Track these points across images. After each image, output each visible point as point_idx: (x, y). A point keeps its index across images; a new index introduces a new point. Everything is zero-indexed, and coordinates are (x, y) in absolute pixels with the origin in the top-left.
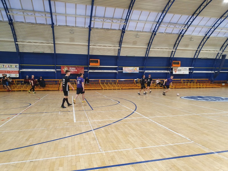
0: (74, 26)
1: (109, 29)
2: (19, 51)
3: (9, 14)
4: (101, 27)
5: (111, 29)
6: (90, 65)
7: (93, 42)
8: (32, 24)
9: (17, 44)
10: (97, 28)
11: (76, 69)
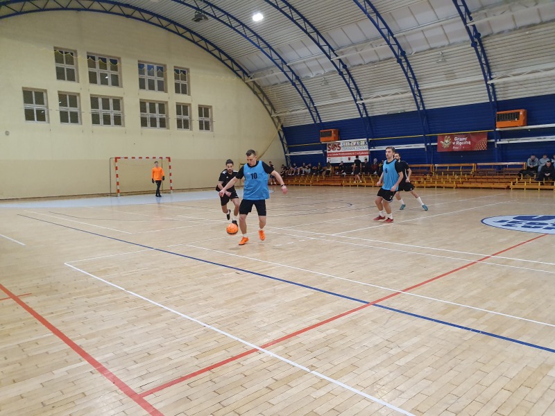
0: (444, 46)
1: (534, 25)
2: (367, 114)
3: (338, 58)
4: (511, 26)
5: (542, 23)
6: (497, 126)
7: (499, 69)
8: (373, 63)
9: (363, 104)
10: (499, 33)
11: (467, 140)
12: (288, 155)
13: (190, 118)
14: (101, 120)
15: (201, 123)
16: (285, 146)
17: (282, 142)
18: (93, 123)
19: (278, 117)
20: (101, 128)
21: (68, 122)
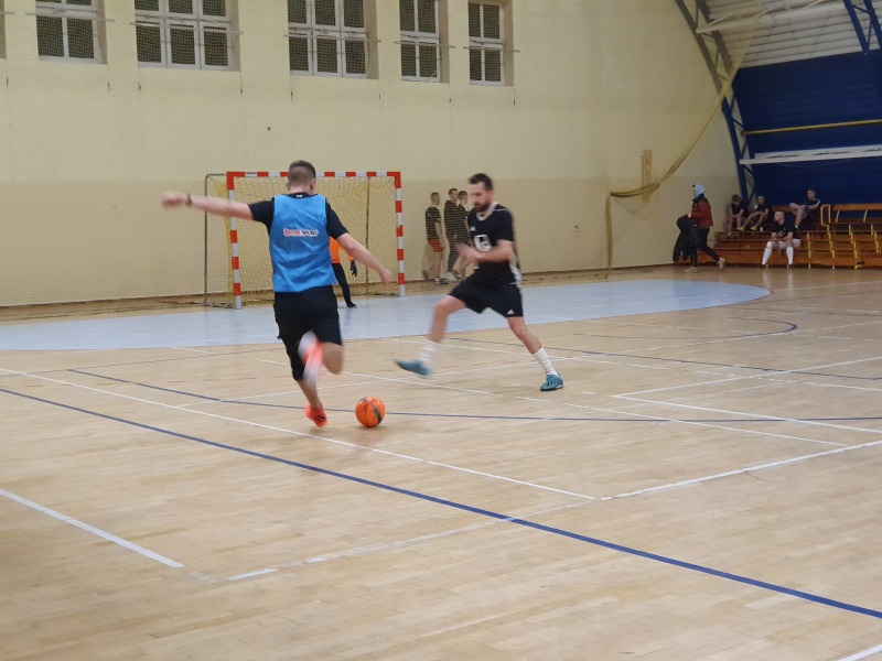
12: (747, 161)
13: (443, 39)
14: (166, 49)
15: (474, 55)
16: (738, 131)
17: (731, 122)
18: (141, 59)
19: (717, 36)
20: (165, 72)
21: (62, 54)
